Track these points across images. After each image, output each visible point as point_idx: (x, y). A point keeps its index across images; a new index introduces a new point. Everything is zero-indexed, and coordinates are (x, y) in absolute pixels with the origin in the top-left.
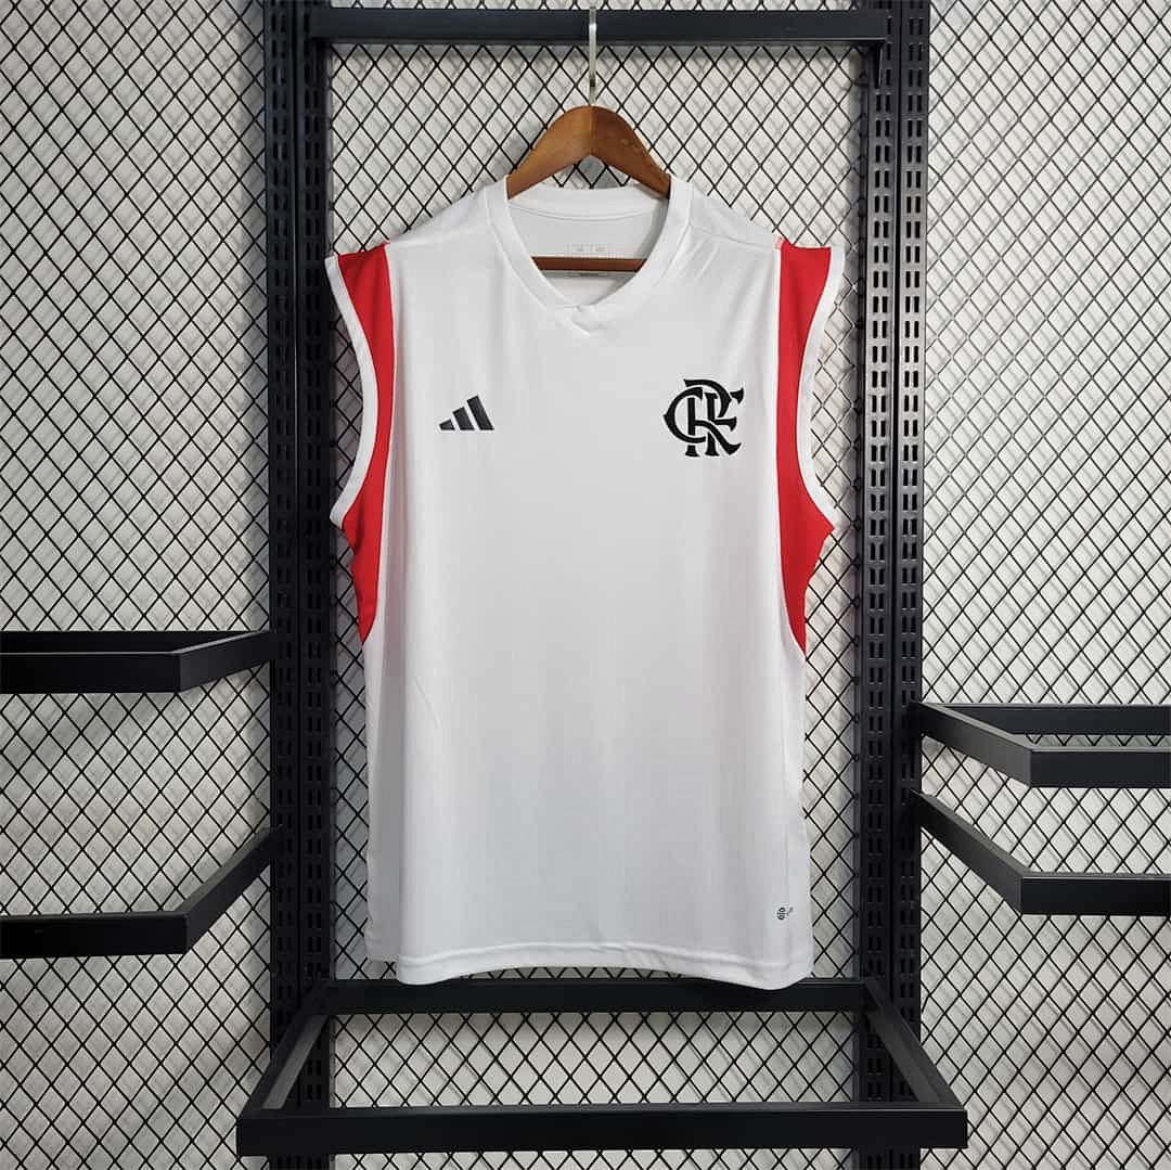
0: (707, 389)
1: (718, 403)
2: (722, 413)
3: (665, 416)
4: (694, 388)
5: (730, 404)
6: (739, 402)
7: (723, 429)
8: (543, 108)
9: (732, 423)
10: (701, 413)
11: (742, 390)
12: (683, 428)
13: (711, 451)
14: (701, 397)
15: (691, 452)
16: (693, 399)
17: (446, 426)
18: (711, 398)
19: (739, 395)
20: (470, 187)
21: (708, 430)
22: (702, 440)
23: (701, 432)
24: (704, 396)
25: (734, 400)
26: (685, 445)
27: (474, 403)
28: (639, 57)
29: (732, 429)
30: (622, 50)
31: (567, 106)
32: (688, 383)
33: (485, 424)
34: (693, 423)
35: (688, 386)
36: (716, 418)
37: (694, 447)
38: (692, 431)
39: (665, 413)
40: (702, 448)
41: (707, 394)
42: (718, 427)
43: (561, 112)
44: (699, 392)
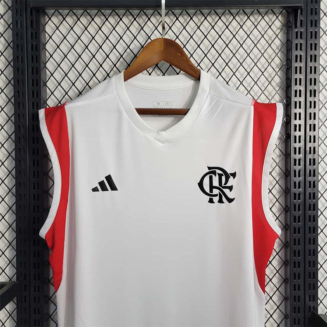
0: (218, 171)
1: (224, 178)
2: (226, 183)
3: (198, 184)
4: (212, 171)
5: (230, 178)
6: (234, 178)
7: (226, 191)
8: (141, 38)
9: (231, 188)
10: (216, 183)
11: (235, 172)
12: (207, 189)
13: (221, 201)
14: (216, 176)
15: (211, 201)
16: (212, 176)
17: (95, 190)
18: (220, 176)
19: (234, 175)
20: (108, 75)
21: (219, 191)
22: (216, 195)
23: (216, 191)
24: (217, 174)
25: (232, 177)
26: (208, 198)
27: (109, 178)
28: (185, 15)
29: (230, 191)
30: (178, 12)
31: (153, 38)
32: (209, 168)
33: (114, 188)
34: (212, 187)
35: (209, 170)
36: (223, 185)
37: (212, 198)
38: (211, 191)
39: (198, 183)
40: (216, 199)
41: (219, 174)
42: (223, 189)
43: (149, 41)
44: (214, 173)
